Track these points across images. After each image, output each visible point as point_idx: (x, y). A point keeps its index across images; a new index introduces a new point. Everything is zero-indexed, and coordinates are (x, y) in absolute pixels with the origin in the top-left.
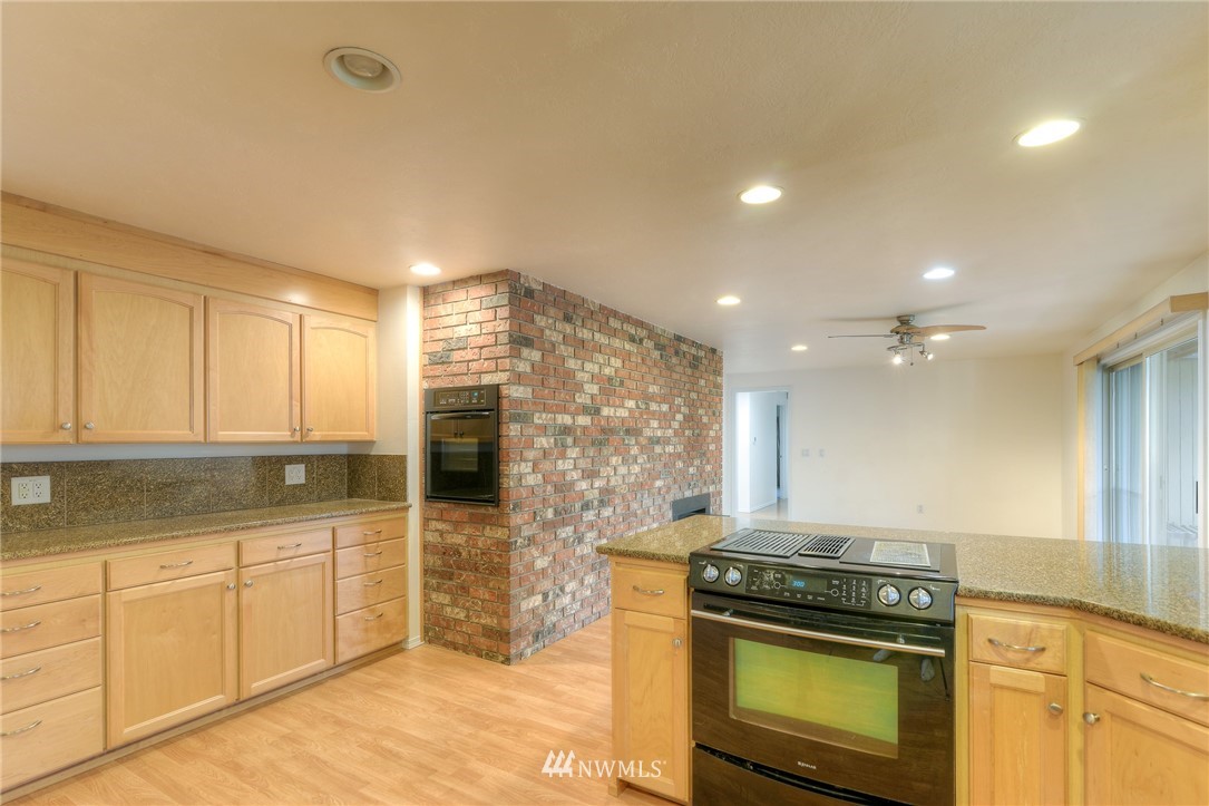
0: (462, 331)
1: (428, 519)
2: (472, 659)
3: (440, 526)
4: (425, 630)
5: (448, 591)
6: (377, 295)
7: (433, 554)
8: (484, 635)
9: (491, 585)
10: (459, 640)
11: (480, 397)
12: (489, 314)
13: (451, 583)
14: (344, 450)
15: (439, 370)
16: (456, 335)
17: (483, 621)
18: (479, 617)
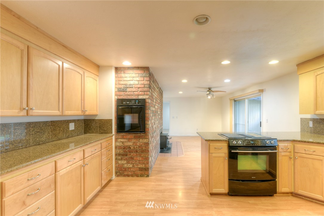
0: (132, 83)
1: (117, 139)
2: (135, 178)
3: (122, 140)
4: (116, 173)
5: (126, 159)
6: (99, 68)
7: (119, 149)
8: (139, 170)
9: (142, 155)
10: (130, 173)
11: (139, 102)
12: (142, 79)
13: (127, 157)
14: (82, 118)
15: (122, 93)
16: (129, 83)
17: (139, 166)
18: (138, 165)
